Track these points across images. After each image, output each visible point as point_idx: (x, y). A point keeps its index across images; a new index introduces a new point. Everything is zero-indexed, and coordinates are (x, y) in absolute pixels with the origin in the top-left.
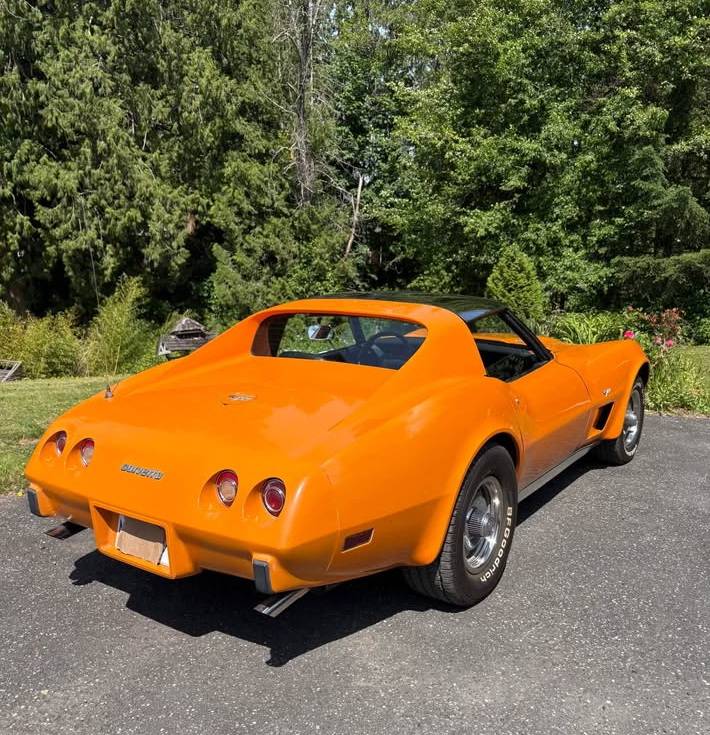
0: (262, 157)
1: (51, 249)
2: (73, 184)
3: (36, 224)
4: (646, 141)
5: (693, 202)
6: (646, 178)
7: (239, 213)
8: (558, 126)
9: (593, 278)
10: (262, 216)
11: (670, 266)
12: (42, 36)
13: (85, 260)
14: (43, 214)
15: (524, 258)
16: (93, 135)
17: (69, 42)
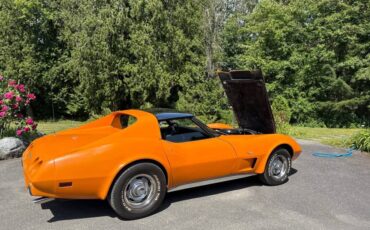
0: (196, 64)
1: (127, 91)
2: (136, 71)
3: (123, 83)
4: (326, 62)
5: (345, 84)
6: (328, 75)
7: (188, 81)
8: (295, 56)
9: (310, 108)
10: (196, 82)
11: (337, 105)
12: (132, 27)
13: (138, 94)
14: (126, 80)
15: (284, 99)
16: (144, 56)
17: (140, 28)
